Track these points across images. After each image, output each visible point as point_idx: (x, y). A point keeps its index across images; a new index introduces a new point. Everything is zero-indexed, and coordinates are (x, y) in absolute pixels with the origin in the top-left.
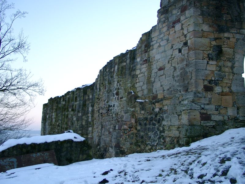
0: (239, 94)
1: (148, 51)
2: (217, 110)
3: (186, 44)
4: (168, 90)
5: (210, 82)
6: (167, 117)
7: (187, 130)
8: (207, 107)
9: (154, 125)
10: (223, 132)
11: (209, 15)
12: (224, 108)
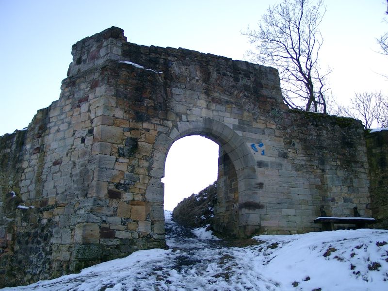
0: (155, 204)
1: (43, 135)
2: (124, 225)
3: (91, 132)
4: (63, 193)
5: (117, 186)
6: (57, 232)
7: (78, 251)
8: (110, 219)
9: (39, 243)
10: (130, 253)
11: (126, 97)
12: (134, 221)
